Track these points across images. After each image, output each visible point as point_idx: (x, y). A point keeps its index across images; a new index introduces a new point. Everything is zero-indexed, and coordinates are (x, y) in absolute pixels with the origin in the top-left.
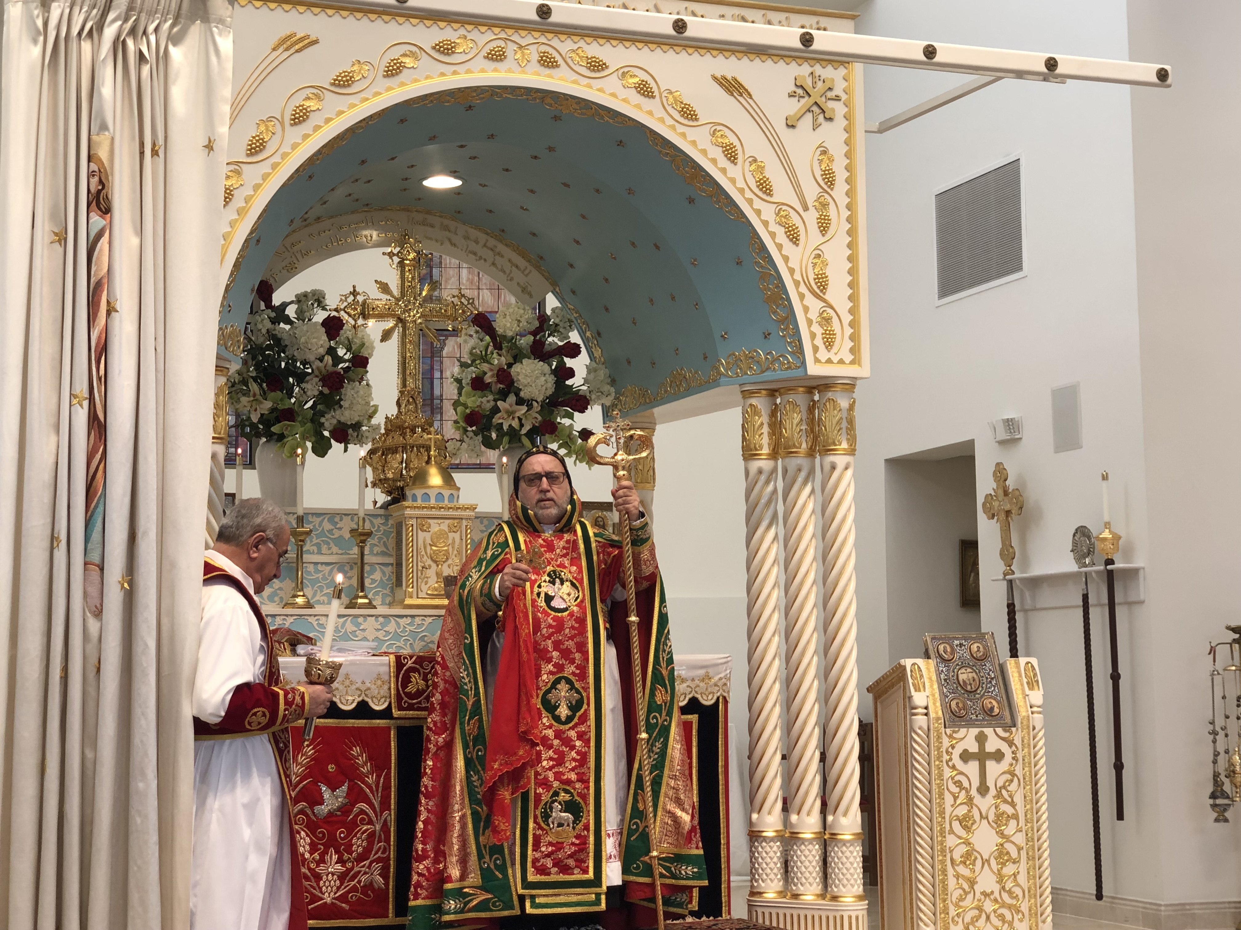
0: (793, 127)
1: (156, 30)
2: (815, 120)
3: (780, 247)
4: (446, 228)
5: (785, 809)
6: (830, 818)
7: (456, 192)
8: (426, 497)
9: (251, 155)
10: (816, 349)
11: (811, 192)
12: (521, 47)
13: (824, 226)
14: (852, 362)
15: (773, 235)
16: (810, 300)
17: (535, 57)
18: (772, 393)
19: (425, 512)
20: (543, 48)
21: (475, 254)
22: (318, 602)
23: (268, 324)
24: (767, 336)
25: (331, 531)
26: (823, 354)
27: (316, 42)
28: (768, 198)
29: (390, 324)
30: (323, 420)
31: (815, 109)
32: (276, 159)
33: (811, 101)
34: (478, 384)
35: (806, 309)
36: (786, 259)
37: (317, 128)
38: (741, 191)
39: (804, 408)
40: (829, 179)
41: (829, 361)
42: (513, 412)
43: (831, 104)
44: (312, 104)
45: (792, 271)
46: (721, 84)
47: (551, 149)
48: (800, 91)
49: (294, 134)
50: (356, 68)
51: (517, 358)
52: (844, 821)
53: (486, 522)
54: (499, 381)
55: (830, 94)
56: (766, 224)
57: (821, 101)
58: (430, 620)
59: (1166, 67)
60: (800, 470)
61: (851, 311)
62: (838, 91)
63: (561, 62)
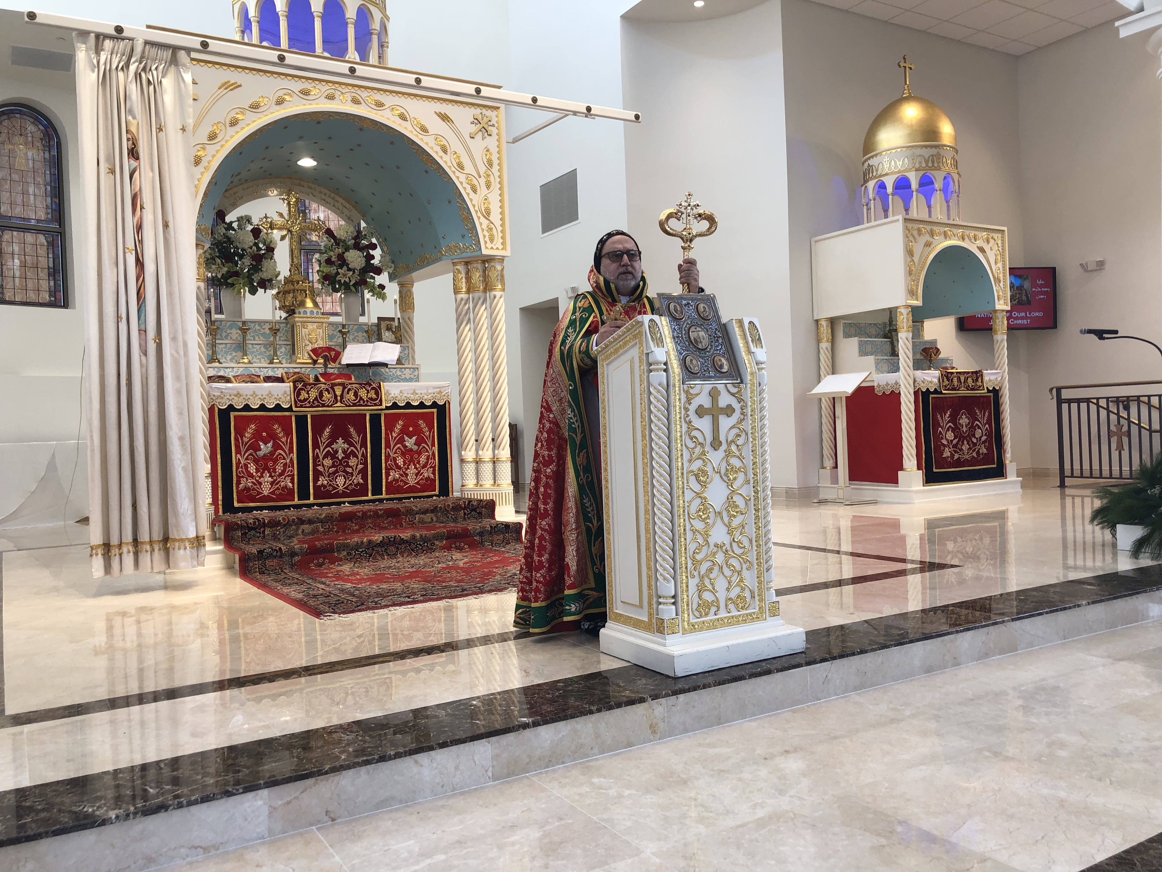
0: (473, 138)
1: (156, 69)
2: (483, 135)
3: (468, 194)
4: (311, 188)
5: (477, 451)
6: (496, 452)
7: (315, 168)
8: (305, 313)
9: (210, 140)
10: (486, 242)
11: (482, 169)
12: (342, 93)
13: (488, 186)
14: (502, 249)
15: (465, 189)
16: (483, 219)
17: (350, 99)
18: (467, 263)
19: (305, 319)
20: (354, 94)
21: (324, 200)
22: (255, 362)
23: (224, 231)
24: (463, 236)
25: (259, 330)
26: (489, 245)
27: (240, 86)
28: (462, 171)
29: (285, 232)
30: (253, 277)
31: (483, 130)
32: (223, 143)
33: (481, 126)
34: (329, 262)
35: (481, 224)
36: (471, 200)
37: (243, 128)
38: (450, 167)
39: (481, 271)
40: (490, 164)
41: (492, 248)
42: (346, 275)
43: (490, 128)
44: (240, 117)
45: (474, 206)
46: (439, 116)
47: (359, 145)
48: (476, 121)
49: (231, 130)
50: (261, 100)
51: (347, 249)
52: (502, 452)
53: (335, 326)
54: (339, 260)
55: (490, 123)
56: (461, 183)
57: (486, 126)
58: (309, 369)
59: (639, 114)
60: (480, 299)
61: (501, 225)
62: (494, 122)
63: (362, 101)
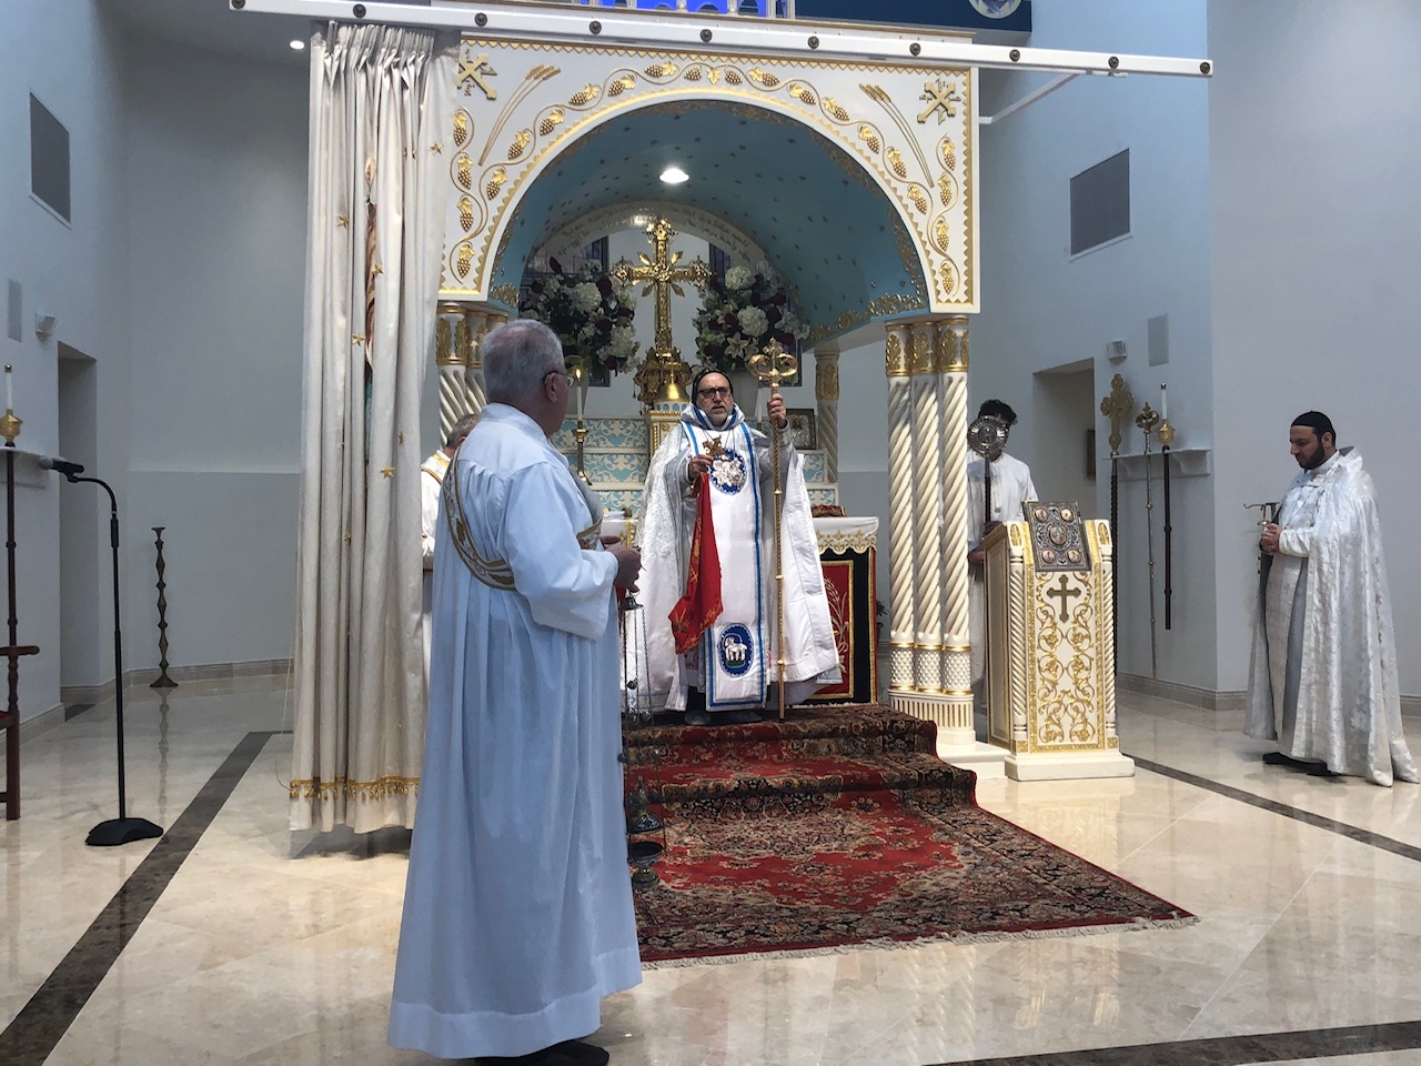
0: (923, 122)
2: (940, 116)
3: (911, 216)
5: (916, 630)
6: (946, 636)
7: (686, 185)
8: (666, 407)
9: (513, 158)
10: (938, 292)
11: (936, 172)
12: (712, 69)
13: (945, 201)
14: (966, 301)
15: (906, 207)
16: (934, 255)
17: (724, 76)
18: (909, 327)
19: (666, 418)
20: (730, 69)
24: (903, 284)
26: (944, 296)
27: (558, 71)
28: (903, 179)
29: (650, 283)
31: (940, 108)
32: (530, 160)
33: (937, 102)
34: (714, 326)
35: (931, 263)
36: (916, 225)
37: (559, 137)
38: (882, 174)
39: (930, 337)
40: (950, 162)
41: (948, 301)
42: (739, 345)
43: (953, 104)
44: (556, 118)
45: (920, 234)
46: (867, 92)
47: (742, 148)
48: (928, 95)
49: (542, 141)
50: (588, 90)
51: (742, 306)
52: (955, 638)
54: (727, 323)
55: (952, 96)
56: (900, 198)
57: (945, 102)
59: (1208, 61)
60: (926, 384)
61: (966, 263)
62: (958, 93)
63: (742, 79)
